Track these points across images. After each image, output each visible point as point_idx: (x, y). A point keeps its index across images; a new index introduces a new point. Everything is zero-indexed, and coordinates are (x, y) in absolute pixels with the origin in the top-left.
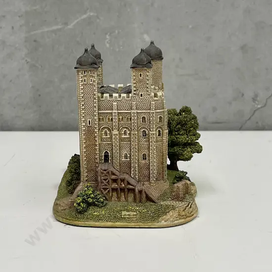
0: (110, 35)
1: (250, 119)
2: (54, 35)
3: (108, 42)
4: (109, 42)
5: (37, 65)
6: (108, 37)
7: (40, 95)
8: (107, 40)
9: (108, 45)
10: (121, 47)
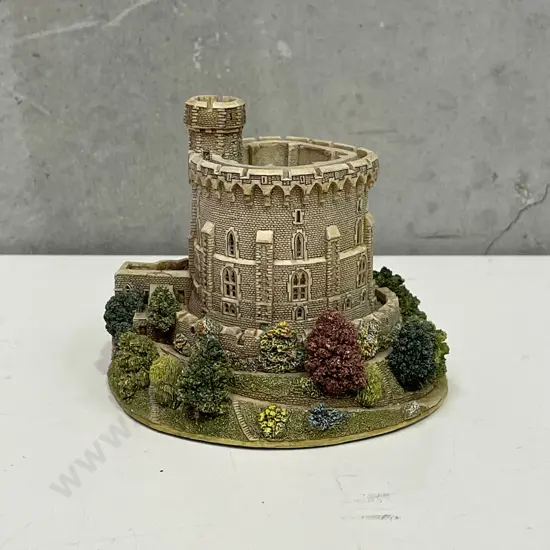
0: (202, 44)
1: (509, 228)
2: (77, 43)
3: (197, 58)
4: (200, 58)
5: (41, 108)
6: (197, 46)
7: (48, 175)
8: (197, 55)
9: (198, 66)
10: (228, 70)
